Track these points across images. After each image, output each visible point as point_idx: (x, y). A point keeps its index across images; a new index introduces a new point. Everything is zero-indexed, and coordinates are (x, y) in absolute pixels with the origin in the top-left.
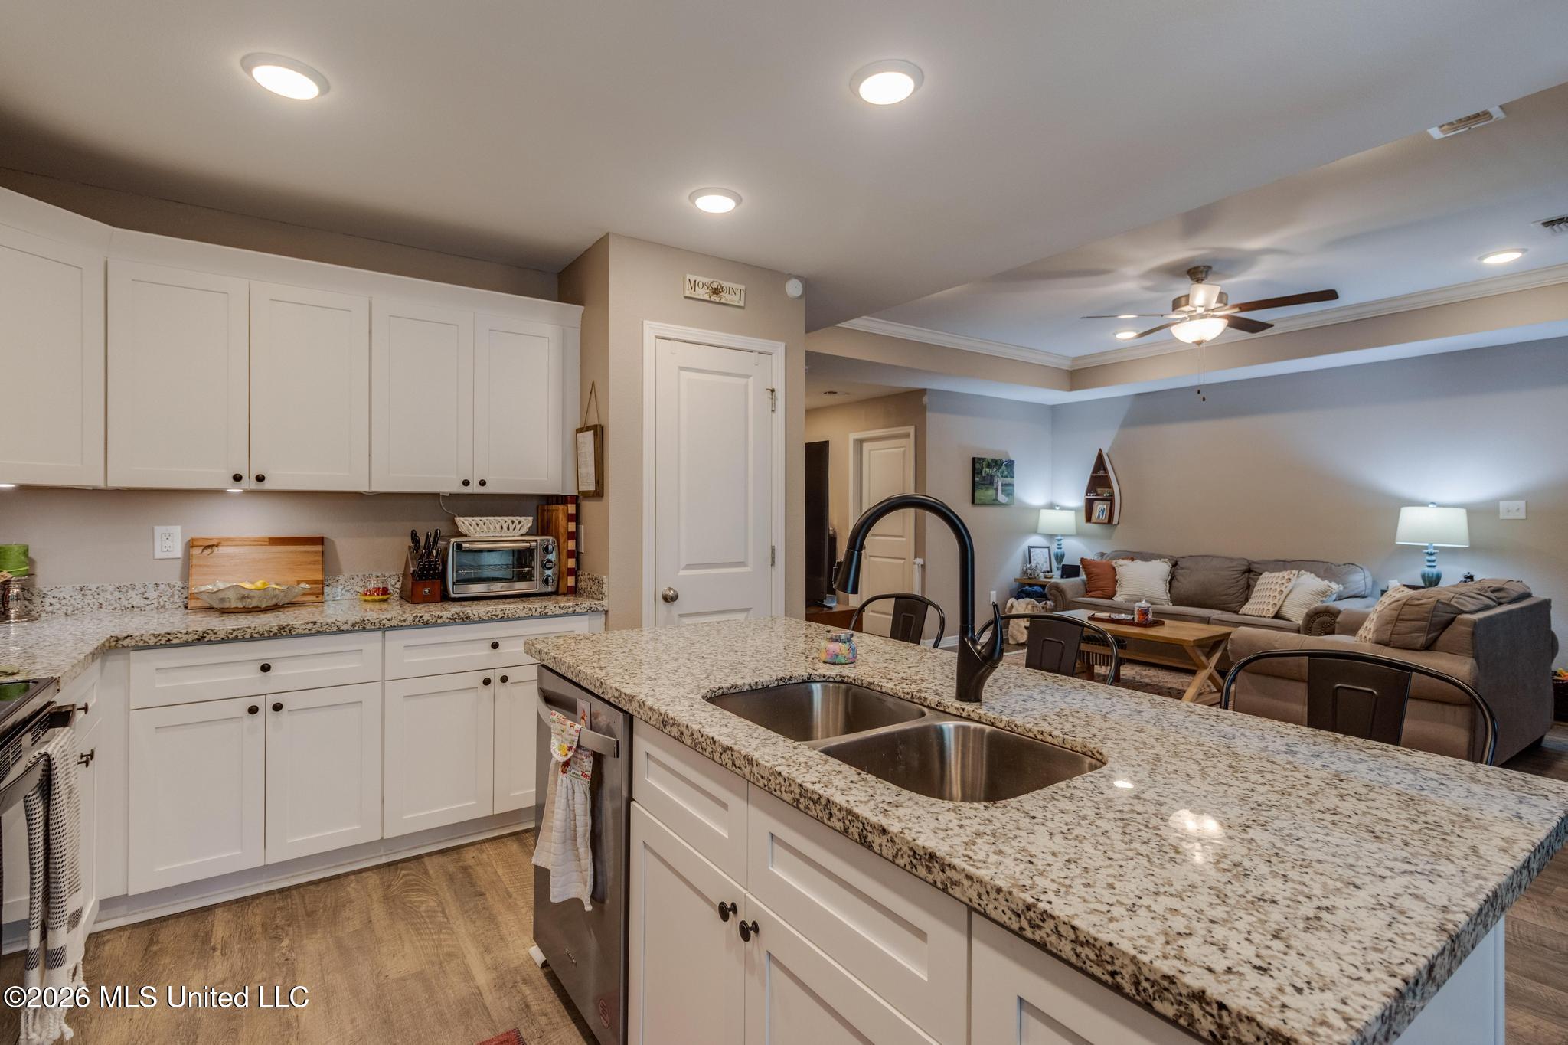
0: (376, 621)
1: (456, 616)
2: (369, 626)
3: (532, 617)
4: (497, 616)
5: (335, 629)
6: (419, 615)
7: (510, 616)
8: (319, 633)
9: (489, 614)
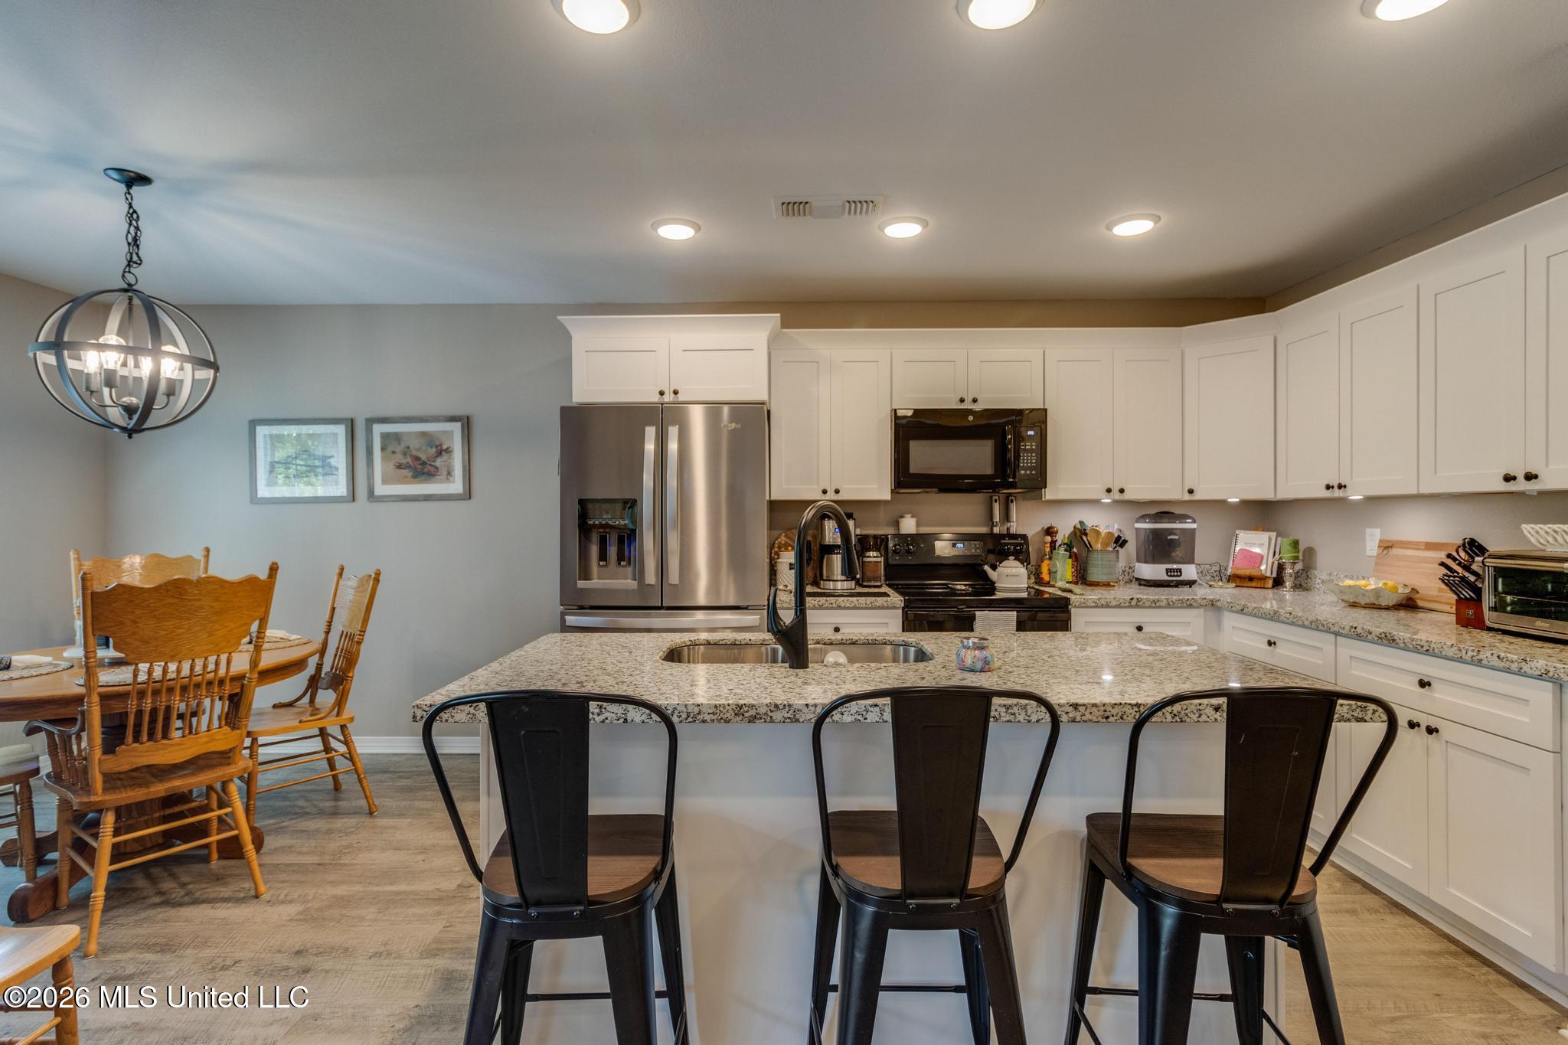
0: (1325, 623)
1: (1383, 635)
2: (1320, 627)
3: (1460, 660)
4: (1422, 647)
5: (1301, 623)
6: (1355, 626)
7: (1436, 651)
8: (1293, 624)
9: (1414, 643)
